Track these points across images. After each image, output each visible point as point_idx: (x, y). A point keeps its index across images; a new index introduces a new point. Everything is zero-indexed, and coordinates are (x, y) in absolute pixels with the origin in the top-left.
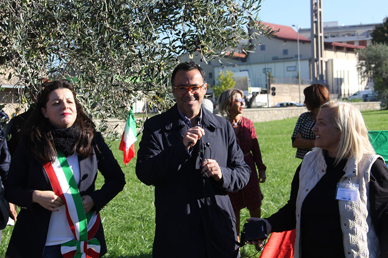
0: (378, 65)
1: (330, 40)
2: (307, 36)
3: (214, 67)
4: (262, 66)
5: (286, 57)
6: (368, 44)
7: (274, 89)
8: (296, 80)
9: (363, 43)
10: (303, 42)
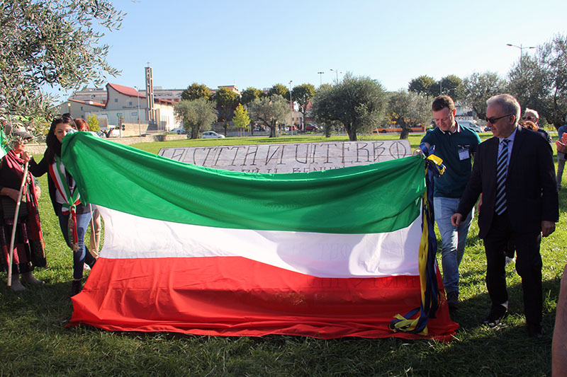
0: (186, 113)
1: (157, 97)
2: (144, 94)
3: (85, 112)
4: (117, 112)
5: (130, 106)
6: (180, 100)
7: (124, 126)
8: (138, 121)
9: (176, 100)
10: (142, 98)
